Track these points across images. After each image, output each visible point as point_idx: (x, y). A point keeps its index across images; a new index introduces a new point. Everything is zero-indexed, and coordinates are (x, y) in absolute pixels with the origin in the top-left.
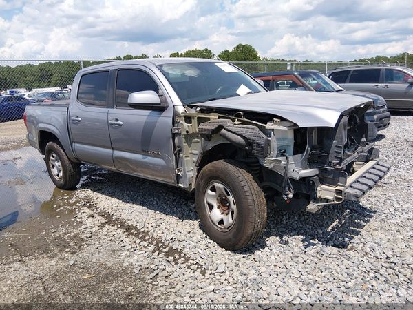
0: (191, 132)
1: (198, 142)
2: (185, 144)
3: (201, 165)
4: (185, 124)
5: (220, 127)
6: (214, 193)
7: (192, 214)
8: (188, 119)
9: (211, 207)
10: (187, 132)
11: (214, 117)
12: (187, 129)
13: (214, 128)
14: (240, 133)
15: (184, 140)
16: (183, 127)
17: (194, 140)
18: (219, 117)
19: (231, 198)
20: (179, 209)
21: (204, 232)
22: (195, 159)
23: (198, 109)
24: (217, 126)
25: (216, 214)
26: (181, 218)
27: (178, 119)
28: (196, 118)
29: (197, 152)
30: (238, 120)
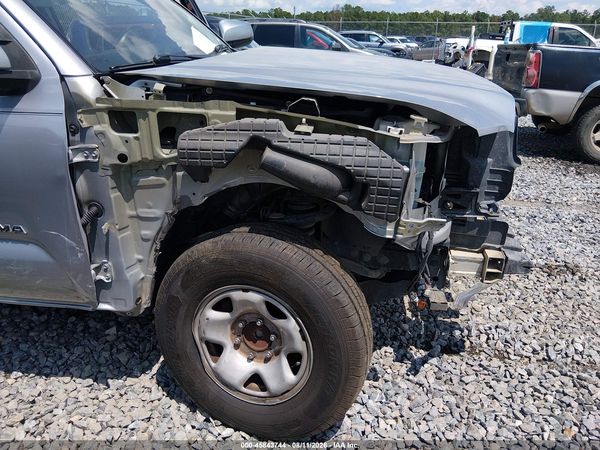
0: (135, 157)
1: (162, 185)
2: (115, 195)
3: (171, 246)
4: (114, 135)
5: (257, 144)
6: (225, 315)
7: (123, 358)
8: (124, 119)
9: (217, 350)
10: (122, 157)
11: (220, 112)
12: (123, 150)
13: (236, 145)
14: (326, 158)
15: (111, 183)
16: (106, 144)
17: (143, 181)
18: (240, 114)
19: (291, 325)
20: (78, 351)
21: (193, 407)
22: (149, 232)
23: (159, 87)
24: (245, 140)
25: (237, 364)
26: (100, 377)
27: (84, 120)
28: (153, 116)
29: (158, 212)
30: (309, 122)
